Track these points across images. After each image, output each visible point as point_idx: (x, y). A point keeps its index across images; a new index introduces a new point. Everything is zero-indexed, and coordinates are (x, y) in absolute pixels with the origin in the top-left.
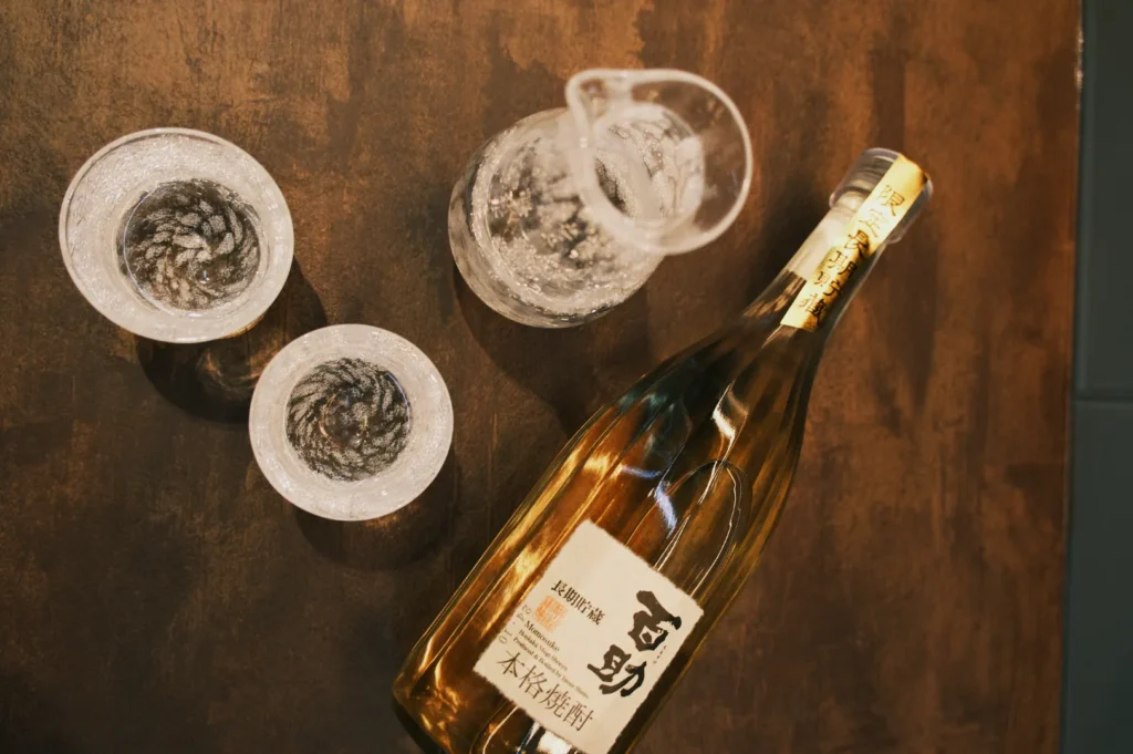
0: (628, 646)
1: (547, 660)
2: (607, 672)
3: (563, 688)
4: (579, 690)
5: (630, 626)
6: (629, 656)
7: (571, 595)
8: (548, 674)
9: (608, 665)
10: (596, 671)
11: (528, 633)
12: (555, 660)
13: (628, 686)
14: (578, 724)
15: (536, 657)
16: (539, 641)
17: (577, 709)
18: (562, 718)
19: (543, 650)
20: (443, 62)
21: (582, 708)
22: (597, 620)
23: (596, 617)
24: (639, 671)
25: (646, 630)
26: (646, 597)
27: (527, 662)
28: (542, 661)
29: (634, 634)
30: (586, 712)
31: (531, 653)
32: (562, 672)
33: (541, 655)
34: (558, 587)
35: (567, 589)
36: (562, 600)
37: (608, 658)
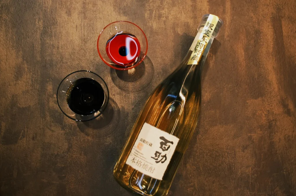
0: (160, 150)
1: (141, 158)
2: (156, 158)
3: (146, 163)
4: (150, 163)
5: (160, 146)
6: (161, 153)
7: (144, 141)
8: (142, 161)
9: (156, 156)
10: (153, 158)
11: (136, 152)
12: (143, 157)
13: (163, 160)
14: (152, 171)
15: (139, 157)
16: (139, 154)
17: (151, 168)
18: (148, 171)
19: (140, 155)
20: (163, 36)
21: (152, 168)
22: (151, 146)
23: (151, 145)
24: (165, 156)
25: (164, 146)
26: (162, 138)
27: (137, 159)
28: (140, 158)
29: (161, 147)
30: (153, 168)
31: (137, 157)
32: (145, 160)
33: (140, 157)
34: (141, 140)
35: (143, 140)
36: (142, 143)
37: (156, 154)
